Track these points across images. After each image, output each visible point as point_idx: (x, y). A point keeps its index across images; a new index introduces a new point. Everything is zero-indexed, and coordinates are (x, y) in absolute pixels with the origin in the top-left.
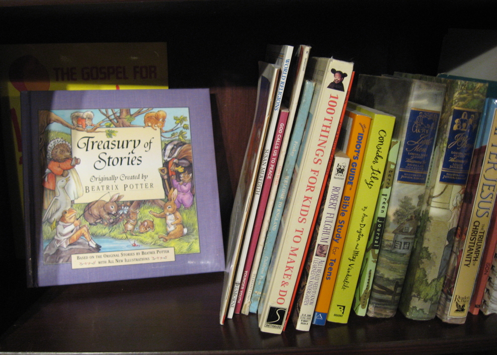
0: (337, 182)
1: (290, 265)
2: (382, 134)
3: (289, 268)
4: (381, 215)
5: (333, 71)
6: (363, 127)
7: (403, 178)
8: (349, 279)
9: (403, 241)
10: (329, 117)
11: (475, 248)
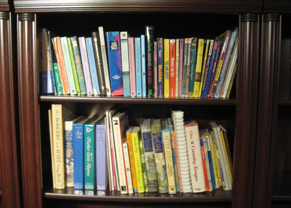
0: (126, 150)
1: (122, 173)
2: (135, 138)
3: (122, 172)
4: (143, 162)
5: (114, 121)
6: (129, 135)
7: (146, 151)
8: (140, 179)
9: (152, 168)
10: (117, 132)
11: (170, 171)
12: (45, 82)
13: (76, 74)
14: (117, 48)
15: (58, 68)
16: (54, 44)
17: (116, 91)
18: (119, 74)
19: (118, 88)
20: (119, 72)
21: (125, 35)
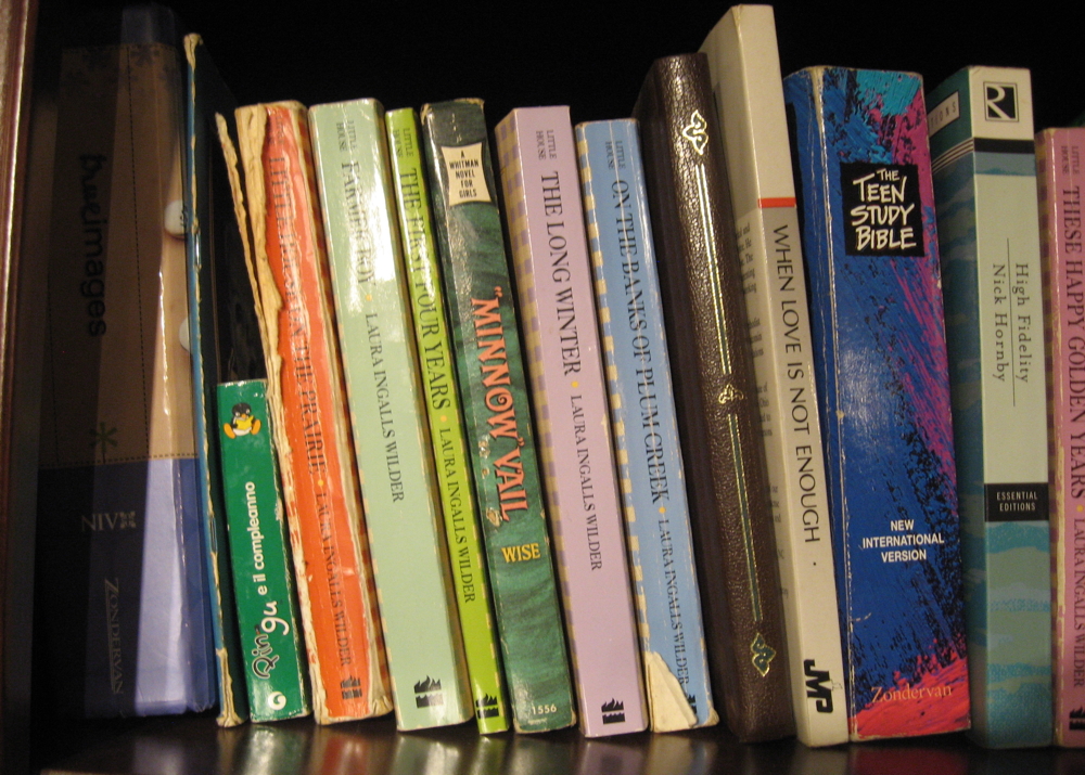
12: (112, 587)
13: (460, 505)
14: (906, 233)
15: (267, 431)
16: (240, 166)
17: (897, 695)
18: (933, 505)
19: (913, 660)
20: (932, 484)
21: (1008, 106)
